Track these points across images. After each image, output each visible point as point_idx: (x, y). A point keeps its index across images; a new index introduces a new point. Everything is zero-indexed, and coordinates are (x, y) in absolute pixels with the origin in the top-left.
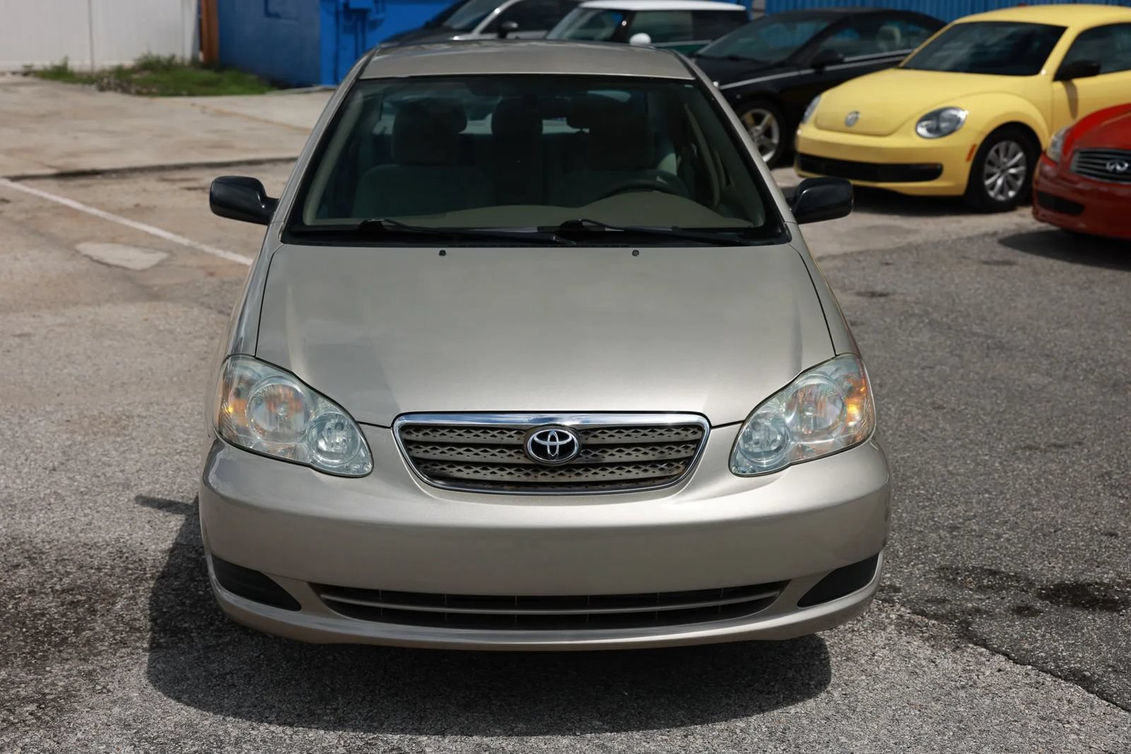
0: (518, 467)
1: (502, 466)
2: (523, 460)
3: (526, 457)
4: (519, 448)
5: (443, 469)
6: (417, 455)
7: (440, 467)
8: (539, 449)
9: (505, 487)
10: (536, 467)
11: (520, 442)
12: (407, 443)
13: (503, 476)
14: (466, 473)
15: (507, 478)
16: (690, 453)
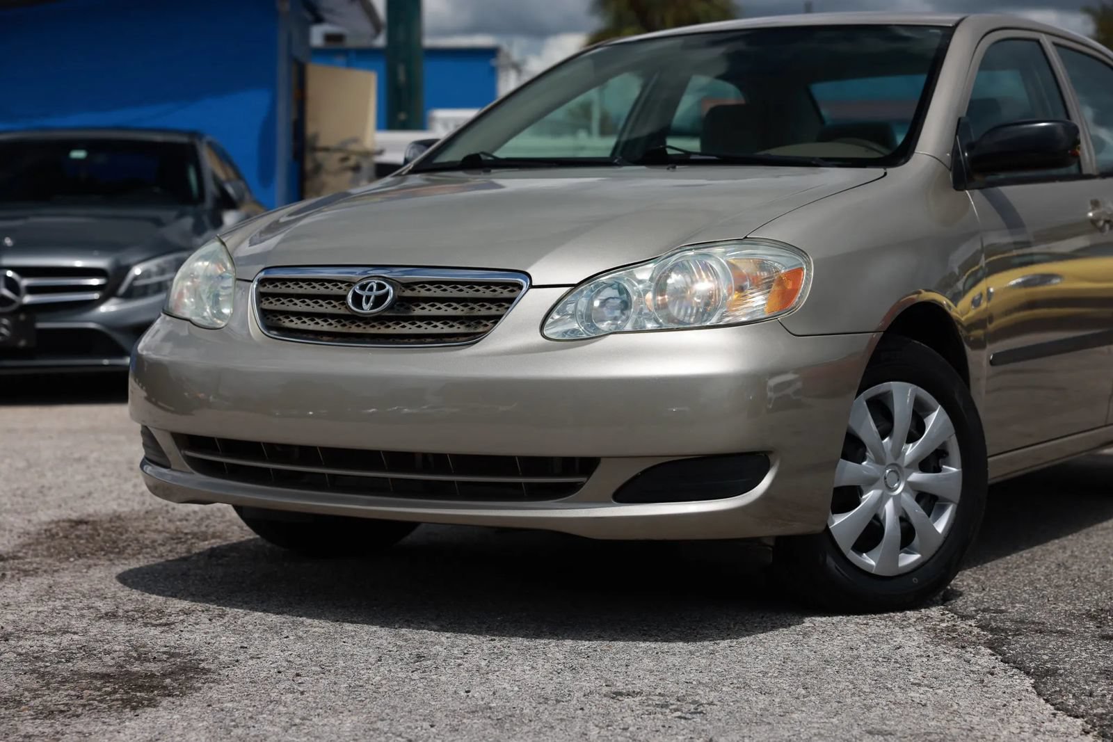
0: (338, 318)
1: (324, 316)
3: (344, 307)
4: (341, 298)
5: (279, 320)
6: (264, 307)
8: (357, 299)
9: (324, 338)
10: (351, 318)
11: (344, 293)
13: (323, 326)
15: (327, 329)
16: (500, 311)
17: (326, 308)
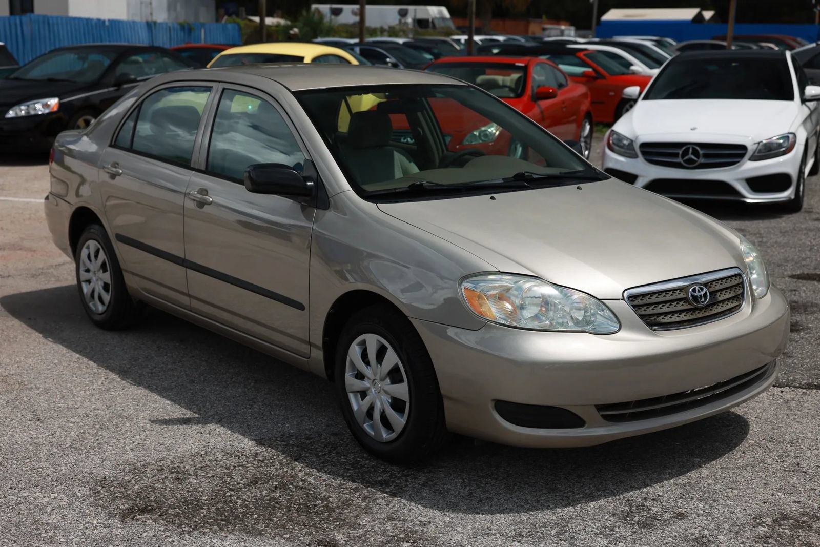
0: (687, 311)
1: (680, 312)
2: (689, 307)
3: (689, 304)
4: (685, 300)
5: (655, 319)
6: (641, 313)
7: (653, 318)
8: (695, 298)
9: (685, 324)
10: (694, 310)
11: (685, 296)
12: (635, 307)
13: (683, 317)
14: (667, 319)
15: (685, 318)
16: (741, 291)
17: (680, 307)
